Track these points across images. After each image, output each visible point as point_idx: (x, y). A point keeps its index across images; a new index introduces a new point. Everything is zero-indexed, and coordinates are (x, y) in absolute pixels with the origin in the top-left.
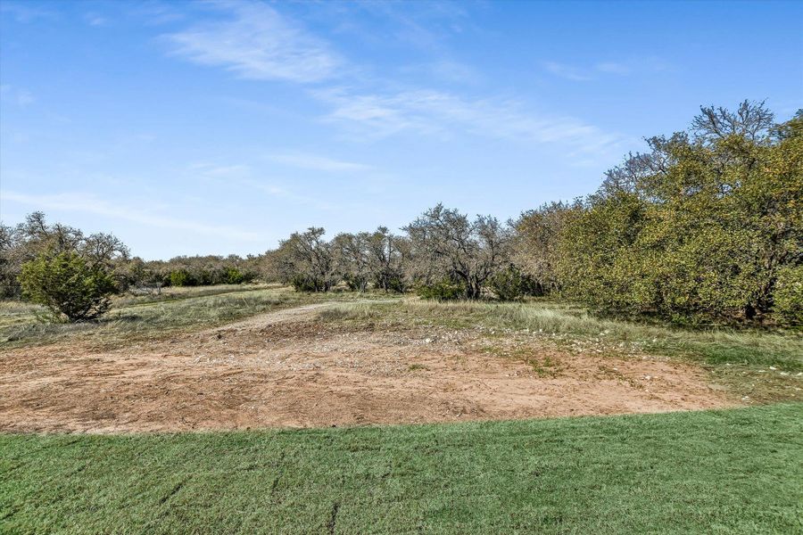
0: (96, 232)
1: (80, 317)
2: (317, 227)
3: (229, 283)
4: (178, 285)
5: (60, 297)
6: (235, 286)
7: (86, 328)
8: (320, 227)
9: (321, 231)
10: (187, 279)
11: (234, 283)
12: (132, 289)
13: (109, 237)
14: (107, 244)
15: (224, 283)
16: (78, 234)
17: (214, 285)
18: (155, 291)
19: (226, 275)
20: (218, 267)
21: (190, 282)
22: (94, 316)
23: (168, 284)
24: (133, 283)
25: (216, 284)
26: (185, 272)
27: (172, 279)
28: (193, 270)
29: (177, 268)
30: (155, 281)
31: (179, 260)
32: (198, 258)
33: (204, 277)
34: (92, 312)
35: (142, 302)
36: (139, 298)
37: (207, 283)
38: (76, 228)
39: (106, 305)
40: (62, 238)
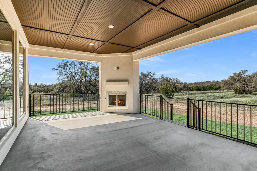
0: (174, 78)
1: (169, 97)
2: (244, 70)
3: (212, 90)
4: (195, 90)
5: (166, 93)
6: (215, 91)
7: (169, 100)
8: (245, 70)
9: (246, 71)
10: (198, 89)
11: (214, 90)
12: (182, 91)
13: (177, 79)
14: (176, 80)
15: (211, 90)
16: (170, 78)
17: (207, 90)
18: (187, 92)
19: (211, 88)
20: (209, 85)
21: (199, 89)
22: (171, 97)
23: (193, 90)
24: (182, 90)
25: (208, 90)
26: (197, 87)
27: (194, 89)
28: (200, 86)
29: (195, 85)
30: (187, 89)
31: (195, 83)
32: (202, 82)
33: (204, 88)
34: (171, 96)
35: (184, 95)
36: (183, 94)
37: (204, 90)
38: (170, 77)
39: (173, 95)
40: (167, 80)
